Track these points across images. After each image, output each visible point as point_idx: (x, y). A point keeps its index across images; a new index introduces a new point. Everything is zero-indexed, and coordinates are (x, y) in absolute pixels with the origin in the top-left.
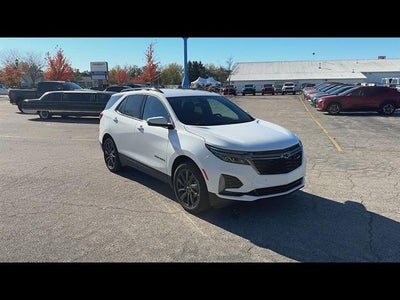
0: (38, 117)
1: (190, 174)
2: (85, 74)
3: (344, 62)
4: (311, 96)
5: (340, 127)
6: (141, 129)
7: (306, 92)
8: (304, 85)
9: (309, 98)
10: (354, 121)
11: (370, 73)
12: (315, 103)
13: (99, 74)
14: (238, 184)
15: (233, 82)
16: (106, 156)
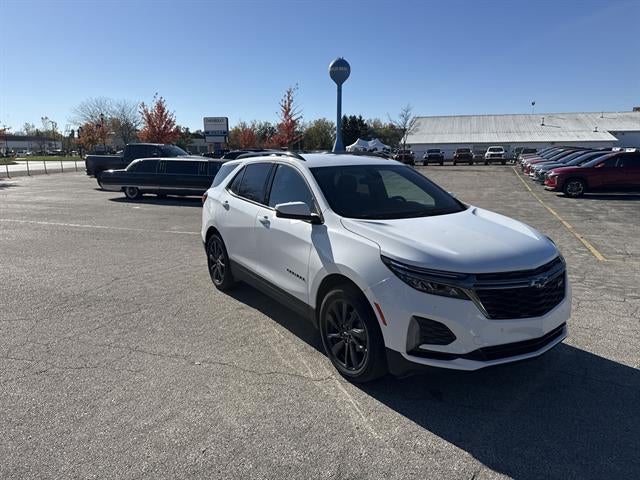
0: (123, 195)
1: (350, 309)
2: (197, 135)
3: (580, 116)
4: (535, 166)
5: (589, 217)
6: (266, 223)
7: (525, 161)
8: (518, 151)
9: (530, 170)
10: (611, 208)
11: (623, 133)
12: (542, 179)
13: (215, 134)
14: (447, 337)
15: (409, 146)
16: (211, 263)
